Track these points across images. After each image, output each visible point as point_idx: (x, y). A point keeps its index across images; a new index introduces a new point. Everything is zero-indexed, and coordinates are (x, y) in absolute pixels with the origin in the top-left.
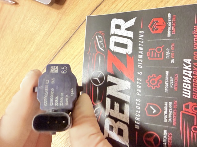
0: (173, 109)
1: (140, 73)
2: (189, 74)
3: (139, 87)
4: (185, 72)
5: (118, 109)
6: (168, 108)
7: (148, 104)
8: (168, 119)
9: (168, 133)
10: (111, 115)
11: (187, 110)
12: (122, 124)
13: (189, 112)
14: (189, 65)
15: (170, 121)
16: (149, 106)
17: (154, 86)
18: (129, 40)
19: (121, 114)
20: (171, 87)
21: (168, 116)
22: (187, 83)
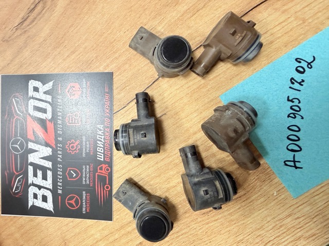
0: (90, 171)
1: (60, 139)
2: (101, 138)
3: (60, 153)
4: (99, 137)
5: (41, 177)
6: (86, 171)
7: (68, 169)
8: (86, 181)
9: (86, 193)
10: (34, 182)
11: (101, 171)
12: (46, 190)
13: (102, 173)
14: (102, 130)
15: (88, 183)
16: (70, 170)
17: (73, 151)
18: (48, 104)
19: (44, 181)
20: (88, 151)
21: (86, 179)
22: (100, 147)
